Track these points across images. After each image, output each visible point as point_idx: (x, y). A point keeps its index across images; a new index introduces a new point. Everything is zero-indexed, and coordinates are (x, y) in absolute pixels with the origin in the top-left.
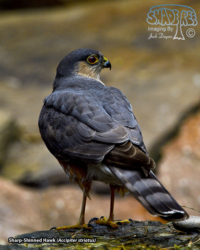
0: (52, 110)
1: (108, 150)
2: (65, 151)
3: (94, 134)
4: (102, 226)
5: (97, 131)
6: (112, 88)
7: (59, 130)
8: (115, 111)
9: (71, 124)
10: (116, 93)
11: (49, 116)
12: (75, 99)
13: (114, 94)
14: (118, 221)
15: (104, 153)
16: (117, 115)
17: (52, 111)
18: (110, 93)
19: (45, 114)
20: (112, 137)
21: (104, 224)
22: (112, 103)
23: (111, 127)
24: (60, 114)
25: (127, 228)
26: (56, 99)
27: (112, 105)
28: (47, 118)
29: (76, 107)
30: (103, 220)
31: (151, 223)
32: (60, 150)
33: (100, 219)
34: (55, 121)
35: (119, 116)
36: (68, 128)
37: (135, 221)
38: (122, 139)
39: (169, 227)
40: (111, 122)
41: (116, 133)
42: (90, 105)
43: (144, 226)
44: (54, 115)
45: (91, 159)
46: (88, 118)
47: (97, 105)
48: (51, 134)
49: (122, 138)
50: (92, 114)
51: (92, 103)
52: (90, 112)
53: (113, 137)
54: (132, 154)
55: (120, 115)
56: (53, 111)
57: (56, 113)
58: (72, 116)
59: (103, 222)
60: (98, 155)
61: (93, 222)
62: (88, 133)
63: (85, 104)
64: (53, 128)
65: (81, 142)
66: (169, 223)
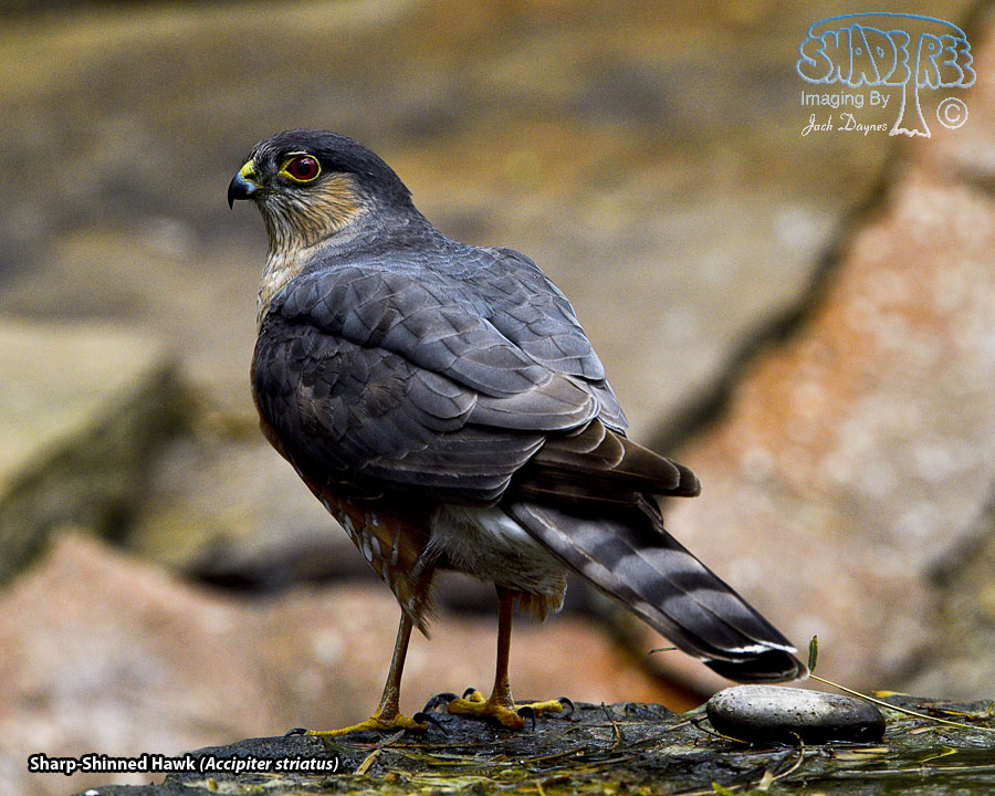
0: (308, 330)
1: (524, 454)
2: (364, 466)
3: (470, 403)
4: (470, 720)
5: (482, 394)
6: (507, 253)
7: (339, 398)
8: (530, 329)
9: (381, 376)
10: (523, 267)
11: (298, 350)
12: (391, 291)
13: (517, 273)
14: (522, 703)
15: (511, 468)
16: (538, 341)
17: (308, 337)
18: (503, 268)
19: (283, 346)
20: (536, 411)
21: (477, 715)
22: (518, 304)
23: (528, 379)
24: (338, 343)
25: (554, 728)
26: (324, 293)
27: (516, 311)
28: (292, 358)
29: (399, 319)
30: (471, 701)
31: (633, 710)
32: (347, 467)
33: (461, 697)
34: (323, 370)
35: (546, 343)
36: (373, 389)
37: (579, 704)
38: (572, 418)
39: (695, 722)
40: (525, 364)
41: (549, 399)
42: (449, 311)
43: (609, 719)
44: (316, 347)
45: (466, 490)
46: (448, 352)
47: (472, 312)
48: (311, 413)
49: (573, 412)
50: (456, 338)
51: (452, 304)
52: (451, 334)
53: (540, 412)
54: (612, 460)
55: (551, 342)
56: (313, 335)
57: (326, 341)
58: (385, 348)
59: (473, 707)
60: (489, 474)
61: (438, 710)
62: (448, 403)
63: (430, 310)
64: (317, 394)
65: (425, 434)
66: (696, 711)
